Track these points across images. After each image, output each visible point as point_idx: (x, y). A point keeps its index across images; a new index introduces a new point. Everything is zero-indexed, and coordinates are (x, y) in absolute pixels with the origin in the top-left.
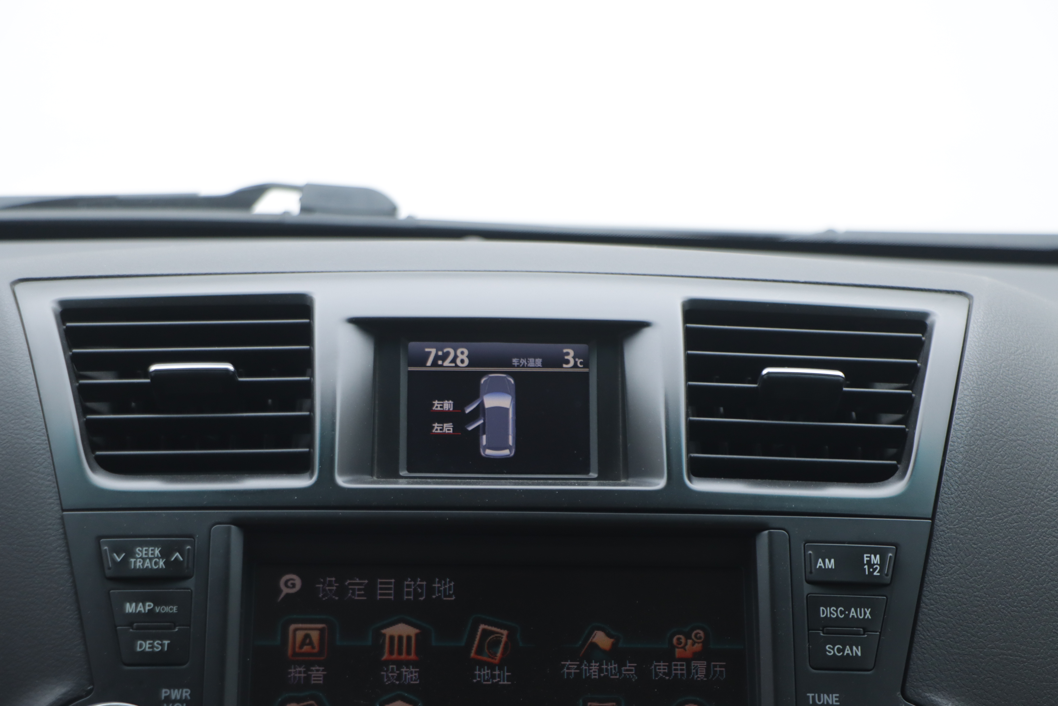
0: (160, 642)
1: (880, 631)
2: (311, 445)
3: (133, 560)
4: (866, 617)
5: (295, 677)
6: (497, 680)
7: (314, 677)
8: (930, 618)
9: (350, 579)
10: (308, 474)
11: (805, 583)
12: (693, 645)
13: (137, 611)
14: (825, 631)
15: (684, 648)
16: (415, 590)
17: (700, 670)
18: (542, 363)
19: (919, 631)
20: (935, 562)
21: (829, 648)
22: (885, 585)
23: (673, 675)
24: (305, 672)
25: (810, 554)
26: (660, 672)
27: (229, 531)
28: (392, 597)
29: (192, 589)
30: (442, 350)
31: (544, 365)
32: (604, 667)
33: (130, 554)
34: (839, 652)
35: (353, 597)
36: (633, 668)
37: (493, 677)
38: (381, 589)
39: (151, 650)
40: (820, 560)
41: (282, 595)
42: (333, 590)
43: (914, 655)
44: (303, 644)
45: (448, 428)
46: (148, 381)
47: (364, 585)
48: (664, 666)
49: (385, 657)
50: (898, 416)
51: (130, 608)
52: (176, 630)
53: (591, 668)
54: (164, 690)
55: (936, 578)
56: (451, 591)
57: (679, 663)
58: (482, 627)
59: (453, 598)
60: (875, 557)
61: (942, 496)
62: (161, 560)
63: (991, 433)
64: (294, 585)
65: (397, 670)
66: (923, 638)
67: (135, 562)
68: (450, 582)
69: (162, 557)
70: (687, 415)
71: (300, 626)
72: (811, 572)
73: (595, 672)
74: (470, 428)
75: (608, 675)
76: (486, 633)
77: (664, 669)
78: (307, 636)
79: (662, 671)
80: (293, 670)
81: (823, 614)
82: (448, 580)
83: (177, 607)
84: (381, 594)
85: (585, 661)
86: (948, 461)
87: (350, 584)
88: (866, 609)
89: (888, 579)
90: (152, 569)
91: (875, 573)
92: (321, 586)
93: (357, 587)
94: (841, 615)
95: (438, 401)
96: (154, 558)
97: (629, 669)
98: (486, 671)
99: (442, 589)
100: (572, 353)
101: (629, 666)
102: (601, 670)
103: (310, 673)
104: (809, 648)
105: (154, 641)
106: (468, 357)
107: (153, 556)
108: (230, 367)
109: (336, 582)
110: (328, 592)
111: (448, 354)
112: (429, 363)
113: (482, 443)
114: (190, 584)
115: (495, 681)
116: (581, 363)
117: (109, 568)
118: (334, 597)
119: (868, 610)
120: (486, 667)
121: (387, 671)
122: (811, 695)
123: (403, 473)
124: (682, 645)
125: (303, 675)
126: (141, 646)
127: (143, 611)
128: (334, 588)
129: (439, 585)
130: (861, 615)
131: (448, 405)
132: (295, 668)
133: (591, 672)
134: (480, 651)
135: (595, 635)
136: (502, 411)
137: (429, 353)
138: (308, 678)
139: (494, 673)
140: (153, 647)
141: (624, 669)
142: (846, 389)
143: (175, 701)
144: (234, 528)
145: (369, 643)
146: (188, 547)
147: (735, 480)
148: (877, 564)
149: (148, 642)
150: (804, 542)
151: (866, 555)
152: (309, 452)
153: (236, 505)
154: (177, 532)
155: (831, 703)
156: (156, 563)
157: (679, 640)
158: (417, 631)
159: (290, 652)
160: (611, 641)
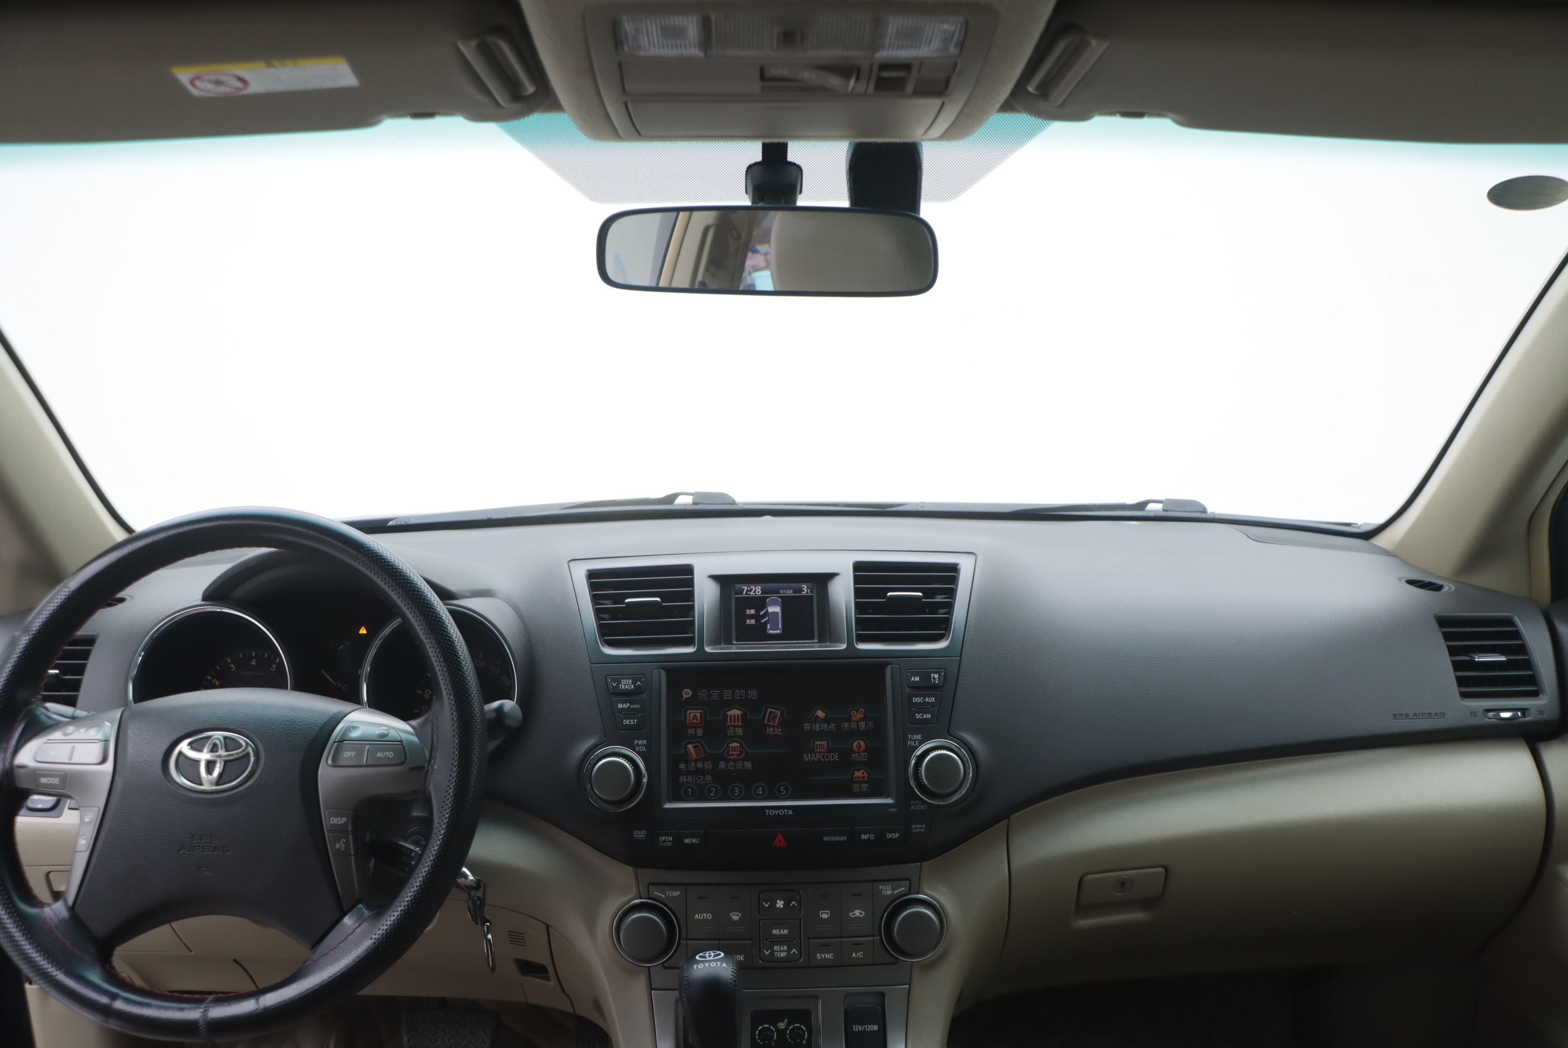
0: (633, 720)
1: (938, 707)
2: (694, 633)
3: (620, 685)
4: (933, 701)
5: (690, 734)
6: (776, 732)
7: (698, 733)
8: (959, 701)
9: (712, 690)
10: (692, 646)
11: (907, 688)
12: (860, 715)
13: (623, 707)
14: (915, 708)
15: (856, 716)
16: (740, 695)
17: (863, 725)
18: (793, 592)
19: (955, 706)
20: (961, 676)
21: (917, 715)
22: (940, 687)
23: (851, 728)
24: (694, 731)
25: (909, 674)
27: (660, 673)
28: (730, 698)
29: (646, 697)
30: (749, 587)
31: (794, 593)
32: (822, 725)
33: (620, 683)
34: (921, 716)
35: (714, 698)
37: (774, 731)
38: (726, 694)
39: (630, 724)
40: (913, 677)
41: (684, 699)
42: (705, 695)
43: (953, 716)
44: (693, 719)
45: (753, 621)
46: (625, 605)
47: (718, 693)
48: (847, 724)
49: (728, 724)
50: (945, 610)
51: (620, 706)
52: (640, 715)
53: (816, 726)
54: (636, 740)
55: (962, 682)
56: (755, 694)
57: (853, 723)
58: (769, 710)
59: (757, 698)
60: (936, 675)
61: (965, 646)
63: (985, 617)
64: (688, 694)
65: (733, 729)
66: (957, 709)
67: (622, 686)
68: (755, 691)
69: (633, 684)
70: (855, 615)
71: (692, 711)
72: (909, 683)
73: (818, 728)
74: (763, 621)
75: (823, 729)
76: (771, 713)
78: (695, 716)
79: (847, 726)
80: (689, 730)
81: (914, 701)
82: (754, 689)
83: (640, 705)
84: (726, 697)
85: (813, 723)
86: (966, 631)
87: (712, 693)
88: (932, 698)
89: (942, 684)
90: (629, 689)
91: (936, 682)
92: (700, 694)
93: (715, 694)
94: (922, 701)
95: (749, 609)
96: (630, 684)
97: (833, 726)
98: (771, 729)
99: (752, 694)
100: (806, 587)
102: (820, 727)
103: (696, 731)
104: (908, 715)
105: (631, 720)
106: (761, 590)
108: (659, 600)
109: (706, 692)
110: (703, 696)
111: (752, 589)
112: (744, 593)
113: (768, 628)
114: (645, 695)
116: (810, 591)
117: (611, 689)
118: (706, 698)
120: (771, 727)
121: (729, 730)
122: (909, 736)
123: (734, 642)
125: (694, 733)
126: (625, 722)
127: (626, 707)
129: (751, 692)
130: (930, 700)
131: (753, 612)
133: (816, 728)
134: (768, 721)
135: (818, 712)
136: (776, 613)
137: (744, 589)
138: (696, 734)
139: (775, 729)
140: (630, 722)
141: (830, 726)
142: (923, 600)
143: (640, 745)
144: (661, 670)
145: (721, 718)
146: (644, 679)
147: (877, 643)
148: (937, 678)
149: (628, 720)
150: (906, 670)
151: (933, 674)
152: (693, 636)
153: (663, 660)
154: (639, 672)
155: (918, 738)
156: (630, 686)
157: (853, 713)
158: (742, 712)
159: (688, 723)
160: (824, 714)
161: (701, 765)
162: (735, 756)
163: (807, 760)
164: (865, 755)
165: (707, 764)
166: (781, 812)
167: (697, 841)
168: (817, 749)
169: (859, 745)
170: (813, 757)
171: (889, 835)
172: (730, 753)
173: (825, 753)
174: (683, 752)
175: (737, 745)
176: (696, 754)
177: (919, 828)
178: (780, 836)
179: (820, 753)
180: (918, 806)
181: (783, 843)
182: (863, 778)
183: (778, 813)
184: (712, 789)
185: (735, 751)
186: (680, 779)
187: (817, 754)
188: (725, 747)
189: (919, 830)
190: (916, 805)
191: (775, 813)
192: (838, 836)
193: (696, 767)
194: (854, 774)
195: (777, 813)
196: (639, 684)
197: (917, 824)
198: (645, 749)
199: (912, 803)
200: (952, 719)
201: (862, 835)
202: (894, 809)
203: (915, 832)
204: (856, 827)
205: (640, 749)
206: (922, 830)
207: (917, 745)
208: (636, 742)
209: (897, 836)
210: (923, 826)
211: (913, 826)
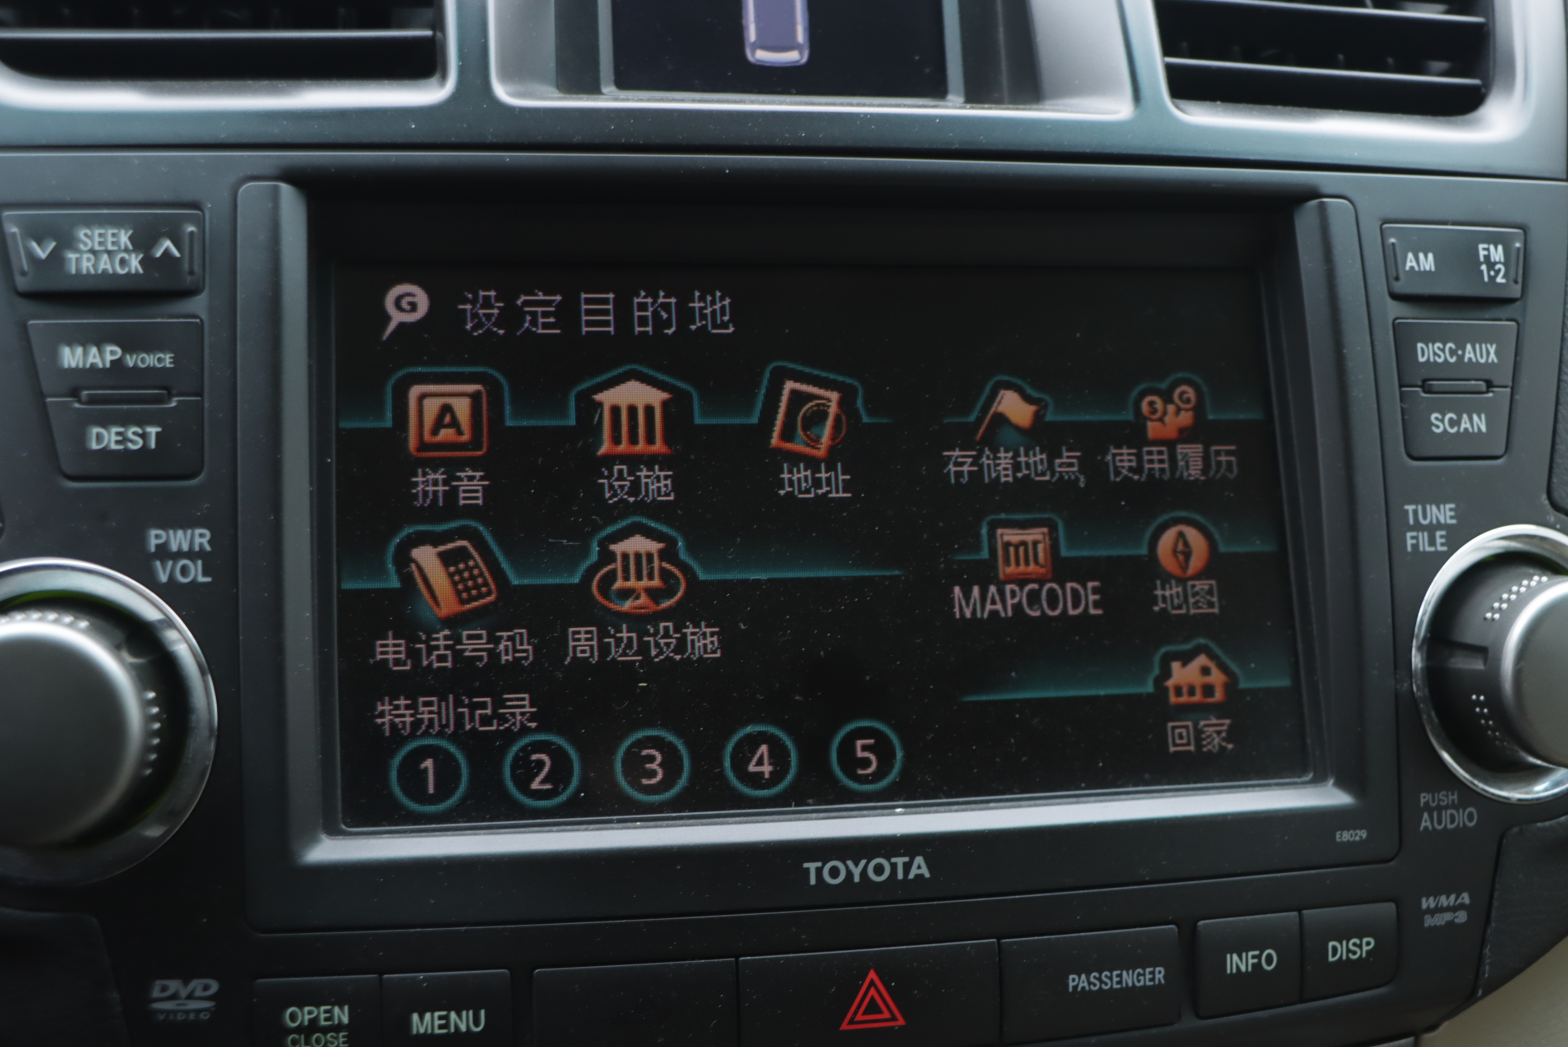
0: (139, 431)
1: (1510, 384)
2: (438, 24)
3: (72, 256)
4: (1490, 361)
5: (425, 493)
6: (825, 489)
7: (465, 491)
9: (526, 295)
10: (434, 80)
11: (1391, 299)
13: (88, 366)
14: (1426, 389)
15: (1161, 420)
16: (655, 314)
17: (1194, 461)
19: (1566, 383)
21: (1437, 419)
22: (1511, 301)
23: (1146, 471)
24: (445, 482)
25: (1393, 244)
26: (1123, 467)
27: (275, 195)
28: (611, 329)
29: (203, 317)
32: (1022, 459)
33: (66, 242)
34: (1452, 426)
35: (534, 329)
36: (1074, 461)
37: (817, 483)
38: (589, 312)
39: (120, 447)
40: (1410, 256)
42: (492, 314)
43: (1560, 426)
44: (438, 425)
47: (554, 305)
48: (1129, 454)
49: (605, 448)
51: (71, 358)
52: (174, 404)
53: (998, 462)
54: (153, 532)
56: (725, 315)
57: (1154, 449)
58: (789, 385)
59: (731, 330)
60: (1496, 248)
62: (133, 256)
64: (414, 307)
65: (629, 475)
67: (78, 261)
68: (722, 299)
69: (136, 250)
71: (431, 388)
72: (1396, 280)
73: (1006, 469)
75: (1029, 475)
76: (798, 398)
77: (1130, 461)
78: (446, 409)
79: (1126, 464)
80: (420, 479)
81: (1423, 355)
82: (718, 294)
83: (172, 355)
84: (589, 323)
85: (986, 449)
87: (526, 303)
88: (1489, 346)
89: (1515, 291)
90: (115, 275)
91: (1499, 280)
92: (468, 307)
93: (538, 310)
94: (1451, 357)
96: (120, 250)
97: (1067, 462)
98: (803, 473)
99: (708, 311)
101: (1068, 457)
102: (1017, 467)
103: (455, 483)
104: (1403, 420)
105: (126, 431)
107: (115, 248)
109: (497, 299)
110: (484, 319)
113: (749, 38)
114: (198, 305)
115: (820, 492)
117: (23, 273)
118: (495, 329)
119: (1492, 346)
120: (802, 465)
121: (609, 477)
122: (1410, 508)
123: (609, 89)
124: (1159, 414)
125: (441, 488)
126: (99, 438)
127: (100, 365)
128: (496, 311)
129: (702, 304)
130: (1482, 356)
132: (425, 474)
133: (999, 471)
134: (788, 434)
135: (1002, 398)
138: (452, 495)
139: (818, 475)
141: (1058, 461)
143: (180, 555)
144: (285, 189)
145: (572, 421)
146: (191, 228)
147: (1241, 106)
148: (1500, 262)
149: (115, 430)
150: (1380, 223)
151: (1481, 246)
152: (434, 36)
153: (289, 140)
154: (166, 197)
155: (1442, 521)
156: (123, 262)
157: (1151, 404)
158: (665, 396)
159: (412, 442)
160: (1032, 409)
161: (482, 643)
162: (643, 600)
163: (968, 614)
164: (1210, 592)
165: (511, 639)
166: (879, 870)
167: (477, 1023)
168: (1007, 562)
169: (1180, 547)
170: (993, 602)
171: (1335, 950)
172: (619, 584)
173: (1041, 582)
174: (394, 583)
175: (653, 546)
176: (458, 593)
177: (1448, 909)
178: (872, 983)
179: (1022, 582)
180: (1446, 814)
181: (886, 1015)
182: (1208, 690)
183: (864, 873)
184: (534, 757)
185: (639, 578)
186: (382, 715)
187: (1008, 587)
188: (594, 557)
189: (1448, 916)
190: (1439, 809)
191: (849, 874)
192: (1130, 966)
193: (458, 655)
194: (1166, 673)
195: (857, 872)
196: (167, 252)
197: (1441, 894)
198: (205, 574)
199: (1422, 805)
200: (1558, 440)
201: (1228, 956)
202: (1352, 832)
203: (1434, 929)
204: (1201, 923)
205: (171, 577)
206: (1457, 917)
207: (1440, 548)
208: (157, 537)
209: (1368, 952)
210: (1463, 898)
211: (1427, 900)
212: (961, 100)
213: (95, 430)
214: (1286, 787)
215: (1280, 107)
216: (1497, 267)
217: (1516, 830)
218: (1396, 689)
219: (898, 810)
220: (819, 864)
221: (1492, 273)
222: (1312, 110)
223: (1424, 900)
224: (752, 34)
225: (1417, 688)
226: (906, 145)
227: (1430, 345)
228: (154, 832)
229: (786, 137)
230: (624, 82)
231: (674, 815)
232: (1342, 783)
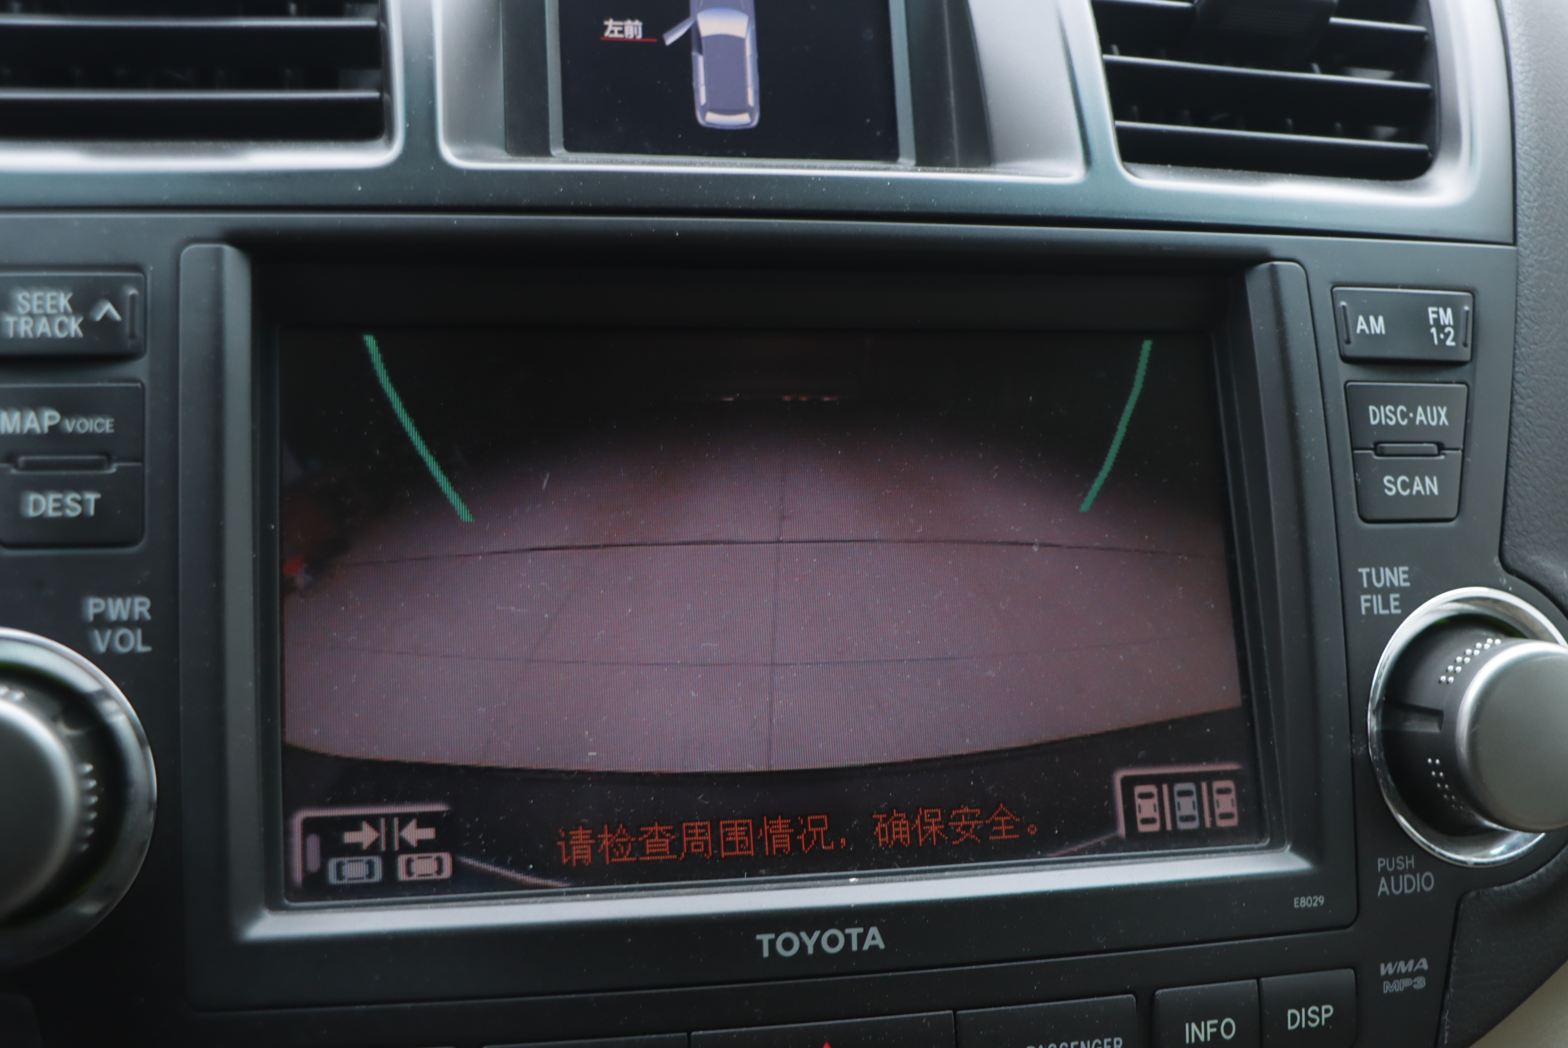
0: (77, 496)
1: (1462, 447)
2: (385, 86)
3: (11, 320)
4: (1441, 423)
8: (1529, 421)
10: (380, 142)
11: (1342, 361)
13: (25, 431)
14: (1379, 451)
19: (1516, 445)
20: (1527, 321)
21: (1389, 481)
22: (1460, 364)
25: (1344, 307)
27: (218, 258)
29: (144, 381)
33: (6, 305)
34: (1404, 489)
39: (58, 514)
40: (1361, 319)
43: (1514, 492)
49: (553, 513)
50: (1408, 64)
51: (9, 423)
52: (113, 470)
54: (92, 601)
55: (1530, 348)
60: (1445, 312)
61: (1521, 205)
62: (73, 319)
66: (1522, 457)
67: (16, 324)
69: (75, 313)
70: (1103, 50)
72: (1349, 342)
74: (676, 73)
81: (1375, 418)
86: (1520, 144)
88: (1440, 409)
89: (1467, 353)
90: (54, 340)
91: (1449, 342)
94: (1403, 419)
95: (615, 19)
96: (59, 314)
104: (1356, 482)
105: (65, 496)
107: (54, 311)
113: (699, 102)
114: (139, 369)
119: (1442, 409)
122: (1364, 571)
123: (558, 151)
126: (36, 505)
127: (38, 431)
130: (1433, 419)
131: (632, 29)
136: (733, 43)
140: (62, 507)
142: (1334, 20)
143: (118, 624)
144: (229, 252)
146: (132, 291)
147: (1192, 169)
148: (1449, 325)
149: (52, 496)
150: (1331, 286)
151: (1430, 309)
152: (381, 98)
153: (233, 202)
154: (106, 258)
155: (1396, 584)
156: (62, 326)
166: (833, 941)
171: (1294, 1017)
177: (1407, 975)
180: (1404, 879)
183: (818, 944)
189: (1406, 983)
190: (1397, 873)
191: (803, 946)
192: (1087, 1038)
195: (810, 944)
196: (106, 317)
197: (1399, 960)
198: (145, 642)
199: (1379, 869)
200: (1509, 503)
201: (1187, 1026)
202: (1309, 898)
203: (1393, 995)
204: (1159, 992)
205: (110, 649)
206: (1416, 983)
207: (1394, 611)
208: (96, 605)
209: (1326, 1019)
210: (1421, 964)
211: (1386, 966)
212: (912, 162)
213: (32, 497)
214: (1242, 853)
215: (1230, 171)
216: (1447, 330)
217: (1473, 894)
218: (1352, 753)
219: (852, 880)
220: (772, 936)
221: (1442, 336)
222: (1262, 174)
223: (1382, 966)
224: (702, 97)
225: (1374, 752)
226: (858, 208)
227: (1382, 408)
228: (90, 909)
229: (737, 200)
230: (573, 145)
231: (625, 886)
232: (1299, 849)
